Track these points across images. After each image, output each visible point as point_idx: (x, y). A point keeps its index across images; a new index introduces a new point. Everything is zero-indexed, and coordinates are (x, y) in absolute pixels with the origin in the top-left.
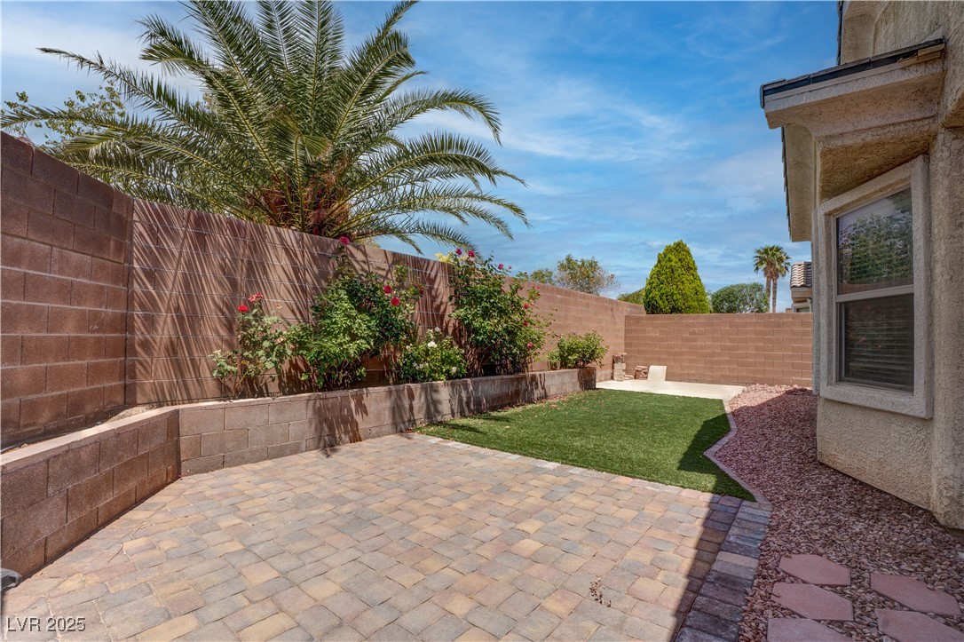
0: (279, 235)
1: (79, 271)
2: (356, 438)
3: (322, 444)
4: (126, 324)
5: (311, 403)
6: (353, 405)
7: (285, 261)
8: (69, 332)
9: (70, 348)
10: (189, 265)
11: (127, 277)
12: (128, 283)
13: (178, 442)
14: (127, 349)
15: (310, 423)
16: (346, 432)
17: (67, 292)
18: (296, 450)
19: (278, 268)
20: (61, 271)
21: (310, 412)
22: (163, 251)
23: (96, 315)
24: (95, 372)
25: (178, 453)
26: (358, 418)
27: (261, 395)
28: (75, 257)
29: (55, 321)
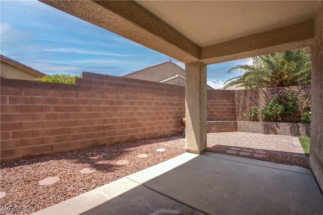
0: (262, 90)
1: (226, 102)
2: (276, 133)
3: (266, 133)
4: (234, 109)
5: (262, 124)
6: (275, 126)
7: (264, 95)
8: (225, 110)
9: (224, 112)
10: (244, 99)
11: (234, 102)
12: (235, 103)
13: (237, 126)
14: (235, 112)
15: (262, 128)
16: (273, 131)
17: (224, 105)
18: (259, 132)
19: (262, 96)
20: (223, 103)
21: (262, 126)
22: (239, 97)
23: (229, 108)
24: (229, 115)
25: (237, 128)
26: (277, 129)
27: (258, 121)
28: (225, 101)
29: (222, 109)
